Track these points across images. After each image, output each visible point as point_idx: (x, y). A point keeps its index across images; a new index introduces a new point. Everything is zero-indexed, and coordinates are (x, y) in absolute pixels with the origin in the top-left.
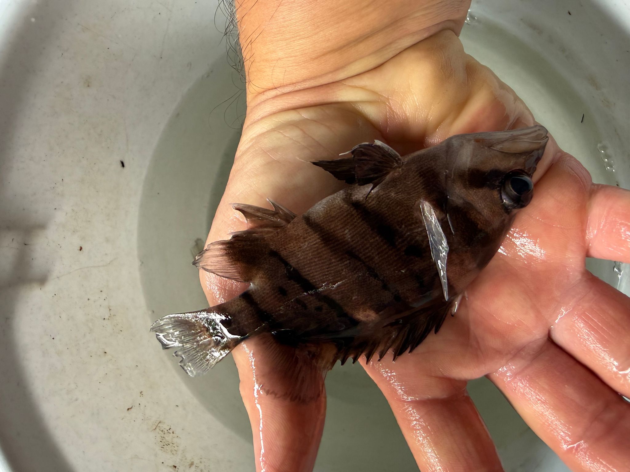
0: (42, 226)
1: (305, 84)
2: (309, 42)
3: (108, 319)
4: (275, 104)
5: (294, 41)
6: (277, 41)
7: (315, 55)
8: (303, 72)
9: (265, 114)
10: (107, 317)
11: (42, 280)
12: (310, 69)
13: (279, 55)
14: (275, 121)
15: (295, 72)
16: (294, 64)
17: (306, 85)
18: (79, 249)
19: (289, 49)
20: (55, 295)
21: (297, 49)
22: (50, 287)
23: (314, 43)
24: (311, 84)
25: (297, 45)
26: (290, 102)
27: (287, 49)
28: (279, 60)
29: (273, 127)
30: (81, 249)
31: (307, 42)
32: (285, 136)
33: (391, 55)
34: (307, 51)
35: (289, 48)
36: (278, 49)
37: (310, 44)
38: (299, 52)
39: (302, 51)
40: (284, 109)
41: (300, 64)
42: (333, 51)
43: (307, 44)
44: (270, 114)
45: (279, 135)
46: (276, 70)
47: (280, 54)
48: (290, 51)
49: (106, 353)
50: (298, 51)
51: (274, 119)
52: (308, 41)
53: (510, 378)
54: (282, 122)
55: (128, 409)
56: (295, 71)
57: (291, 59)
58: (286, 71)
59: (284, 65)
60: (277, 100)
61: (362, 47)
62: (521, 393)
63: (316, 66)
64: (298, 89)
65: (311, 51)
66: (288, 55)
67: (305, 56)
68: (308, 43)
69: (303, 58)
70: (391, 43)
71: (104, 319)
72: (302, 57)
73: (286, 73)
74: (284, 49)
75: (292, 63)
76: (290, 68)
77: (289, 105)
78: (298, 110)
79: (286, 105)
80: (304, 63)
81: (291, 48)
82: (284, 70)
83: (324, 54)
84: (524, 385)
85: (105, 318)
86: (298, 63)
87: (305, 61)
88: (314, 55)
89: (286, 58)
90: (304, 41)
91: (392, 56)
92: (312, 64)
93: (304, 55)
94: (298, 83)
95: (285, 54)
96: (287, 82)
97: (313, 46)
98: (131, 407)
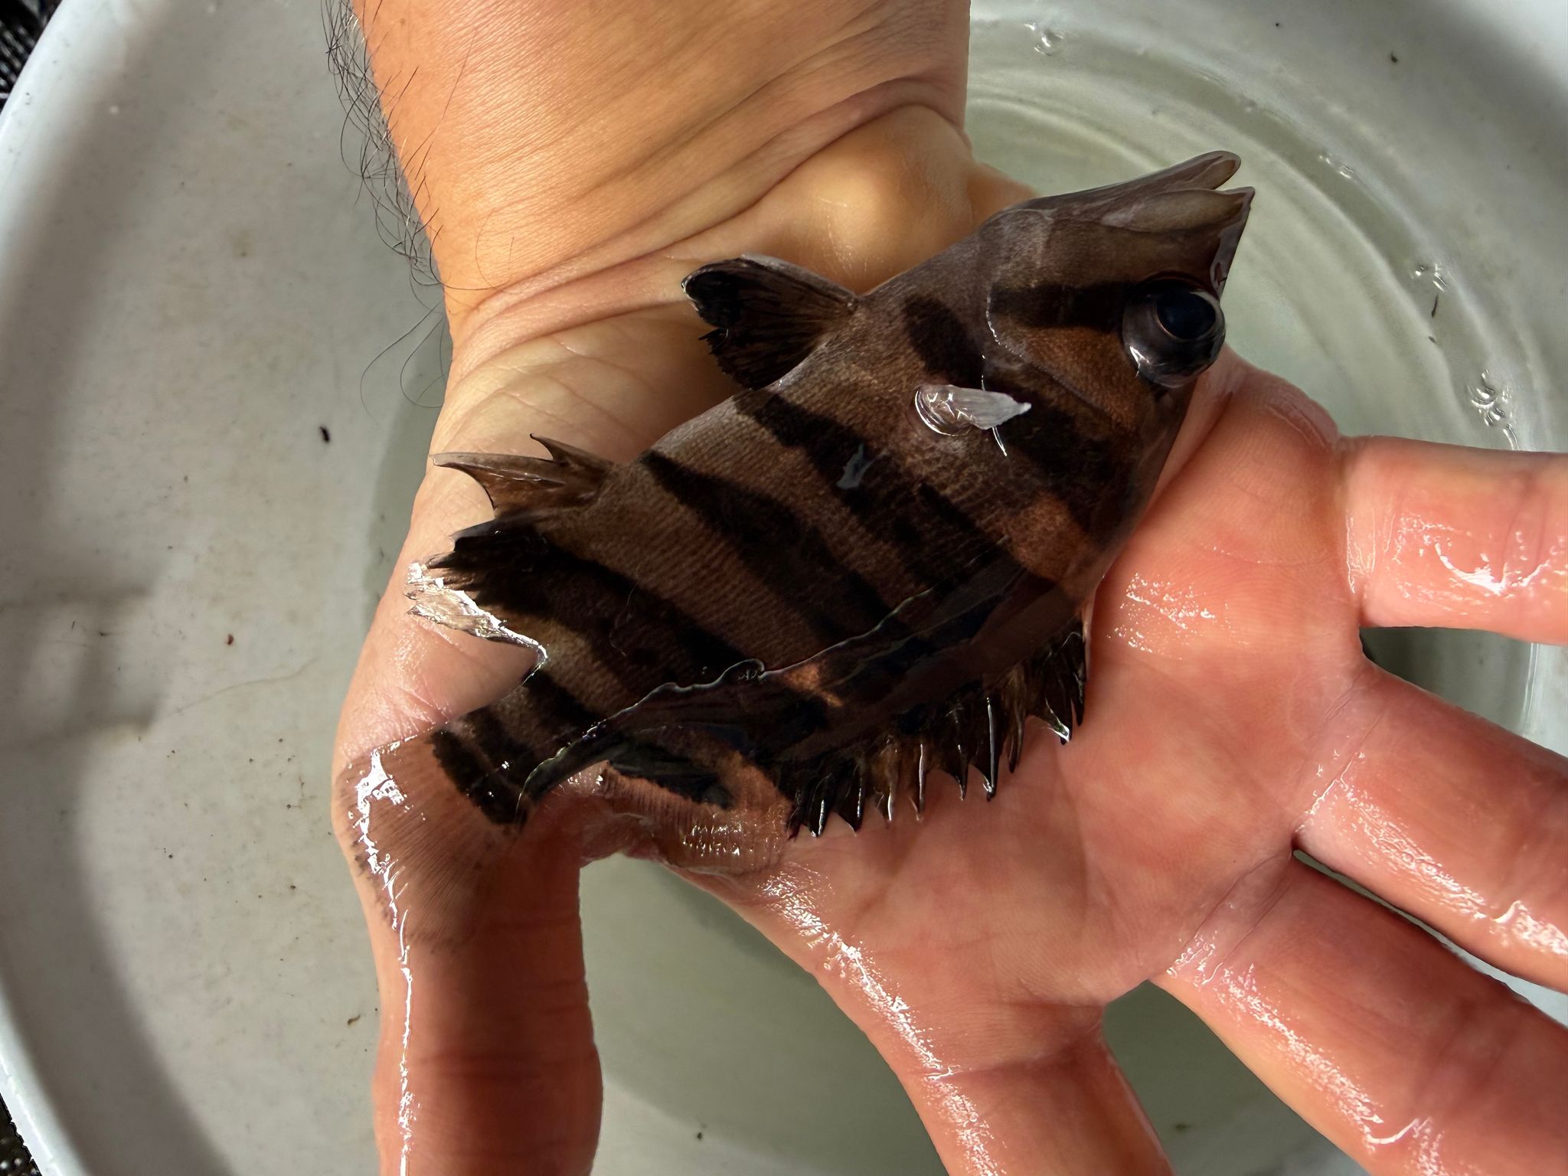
0: (139, 590)
1: (570, 268)
2: (554, 155)
3: (300, 807)
4: (502, 328)
5: (520, 158)
6: (481, 167)
7: (578, 187)
8: (556, 237)
9: (485, 356)
10: (294, 802)
11: (143, 719)
12: (573, 226)
13: (492, 200)
14: (502, 370)
15: (537, 240)
16: (532, 219)
17: (571, 271)
18: (227, 640)
19: (513, 181)
20: (173, 752)
21: (532, 179)
22: (162, 734)
23: (569, 158)
24: (583, 266)
25: (529, 167)
26: (537, 317)
27: (507, 181)
28: (494, 214)
29: (500, 386)
30: (231, 641)
31: (550, 157)
32: (527, 406)
33: (774, 174)
34: (554, 179)
35: (512, 178)
36: (487, 185)
37: (559, 161)
38: (537, 185)
39: (542, 181)
40: (523, 336)
41: (545, 216)
42: (617, 174)
43: (551, 161)
44: (494, 354)
45: (513, 406)
46: (492, 241)
47: (495, 199)
48: (514, 185)
49: (293, 887)
50: (534, 182)
51: (501, 367)
52: (552, 153)
53: (1207, 979)
54: (520, 370)
55: (350, 1022)
56: (537, 237)
57: (520, 207)
58: (515, 239)
59: (508, 225)
60: (507, 318)
61: (690, 157)
62: (1242, 1014)
63: (585, 216)
64: (556, 284)
65: (564, 179)
66: (512, 198)
67: (553, 193)
68: (553, 158)
69: (547, 200)
70: (768, 144)
71: (289, 806)
72: (547, 197)
73: (514, 246)
74: (501, 184)
75: (526, 217)
76: (522, 230)
77: (535, 326)
78: (557, 336)
79: (529, 326)
80: (555, 213)
81: (515, 179)
82: (510, 236)
83: (599, 185)
84: (1246, 991)
85: (291, 804)
86: (539, 215)
87: (555, 207)
88: (574, 189)
89: (509, 205)
90: (542, 154)
91: (779, 177)
92: (574, 213)
93: (549, 192)
94: (552, 268)
95: (505, 195)
96: (525, 268)
97: (568, 164)
98: (356, 1016)
